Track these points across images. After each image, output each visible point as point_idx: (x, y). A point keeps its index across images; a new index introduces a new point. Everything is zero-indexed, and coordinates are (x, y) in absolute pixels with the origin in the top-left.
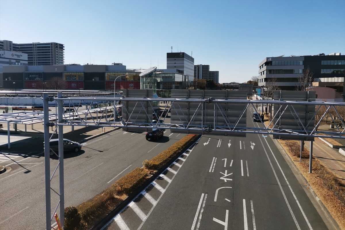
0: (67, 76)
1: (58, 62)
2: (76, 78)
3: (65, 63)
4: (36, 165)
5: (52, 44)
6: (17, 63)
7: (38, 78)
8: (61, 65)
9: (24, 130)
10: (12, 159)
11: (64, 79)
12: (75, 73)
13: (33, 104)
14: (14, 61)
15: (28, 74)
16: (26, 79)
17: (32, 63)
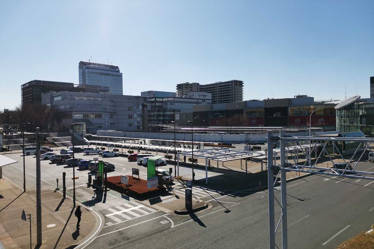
0: (247, 112)
1: (237, 99)
2: (256, 114)
3: (244, 100)
4: (234, 205)
5: (232, 81)
6: (203, 103)
7: (221, 115)
8: (240, 101)
9: (216, 167)
10: (211, 195)
11: (245, 115)
12: (255, 109)
13: (221, 141)
14: (201, 101)
15: (213, 112)
16: (211, 117)
17: (215, 101)
